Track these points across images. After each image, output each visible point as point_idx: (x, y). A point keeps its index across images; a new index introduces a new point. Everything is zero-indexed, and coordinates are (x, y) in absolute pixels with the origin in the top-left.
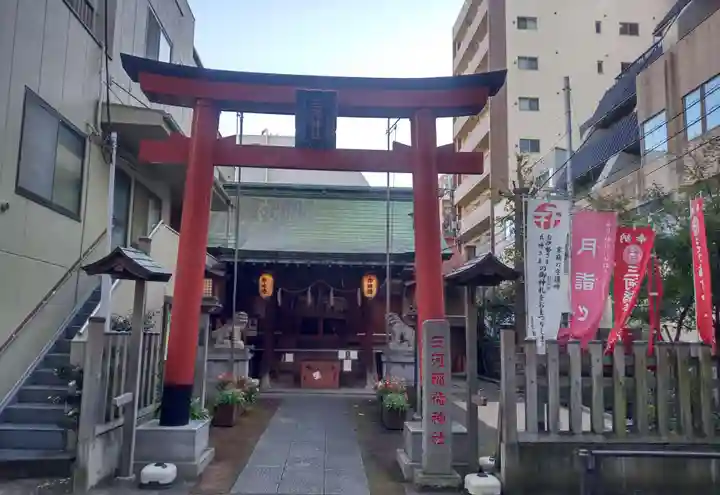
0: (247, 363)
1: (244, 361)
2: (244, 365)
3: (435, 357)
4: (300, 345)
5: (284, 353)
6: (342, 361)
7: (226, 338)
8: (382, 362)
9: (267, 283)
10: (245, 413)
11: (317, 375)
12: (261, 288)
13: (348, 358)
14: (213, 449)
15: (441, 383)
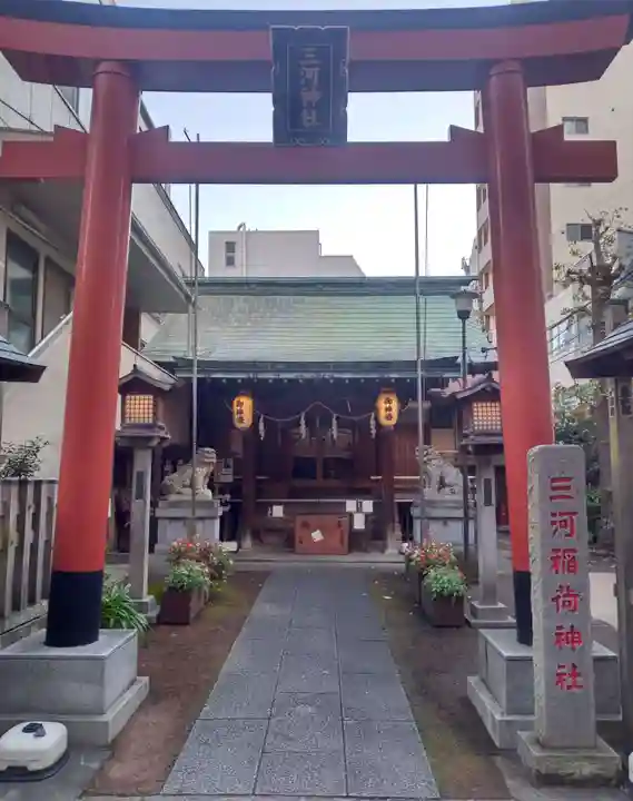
0: (217, 522)
1: (213, 518)
2: (213, 524)
3: (558, 518)
4: (293, 493)
5: (271, 505)
6: (351, 515)
7: (184, 486)
8: (411, 518)
9: (244, 408)
10: (214, 598)
11: (317, 536)
12: (236, 417)
13: (359, 511)
14: (146, 679)
15: (572, 567)
